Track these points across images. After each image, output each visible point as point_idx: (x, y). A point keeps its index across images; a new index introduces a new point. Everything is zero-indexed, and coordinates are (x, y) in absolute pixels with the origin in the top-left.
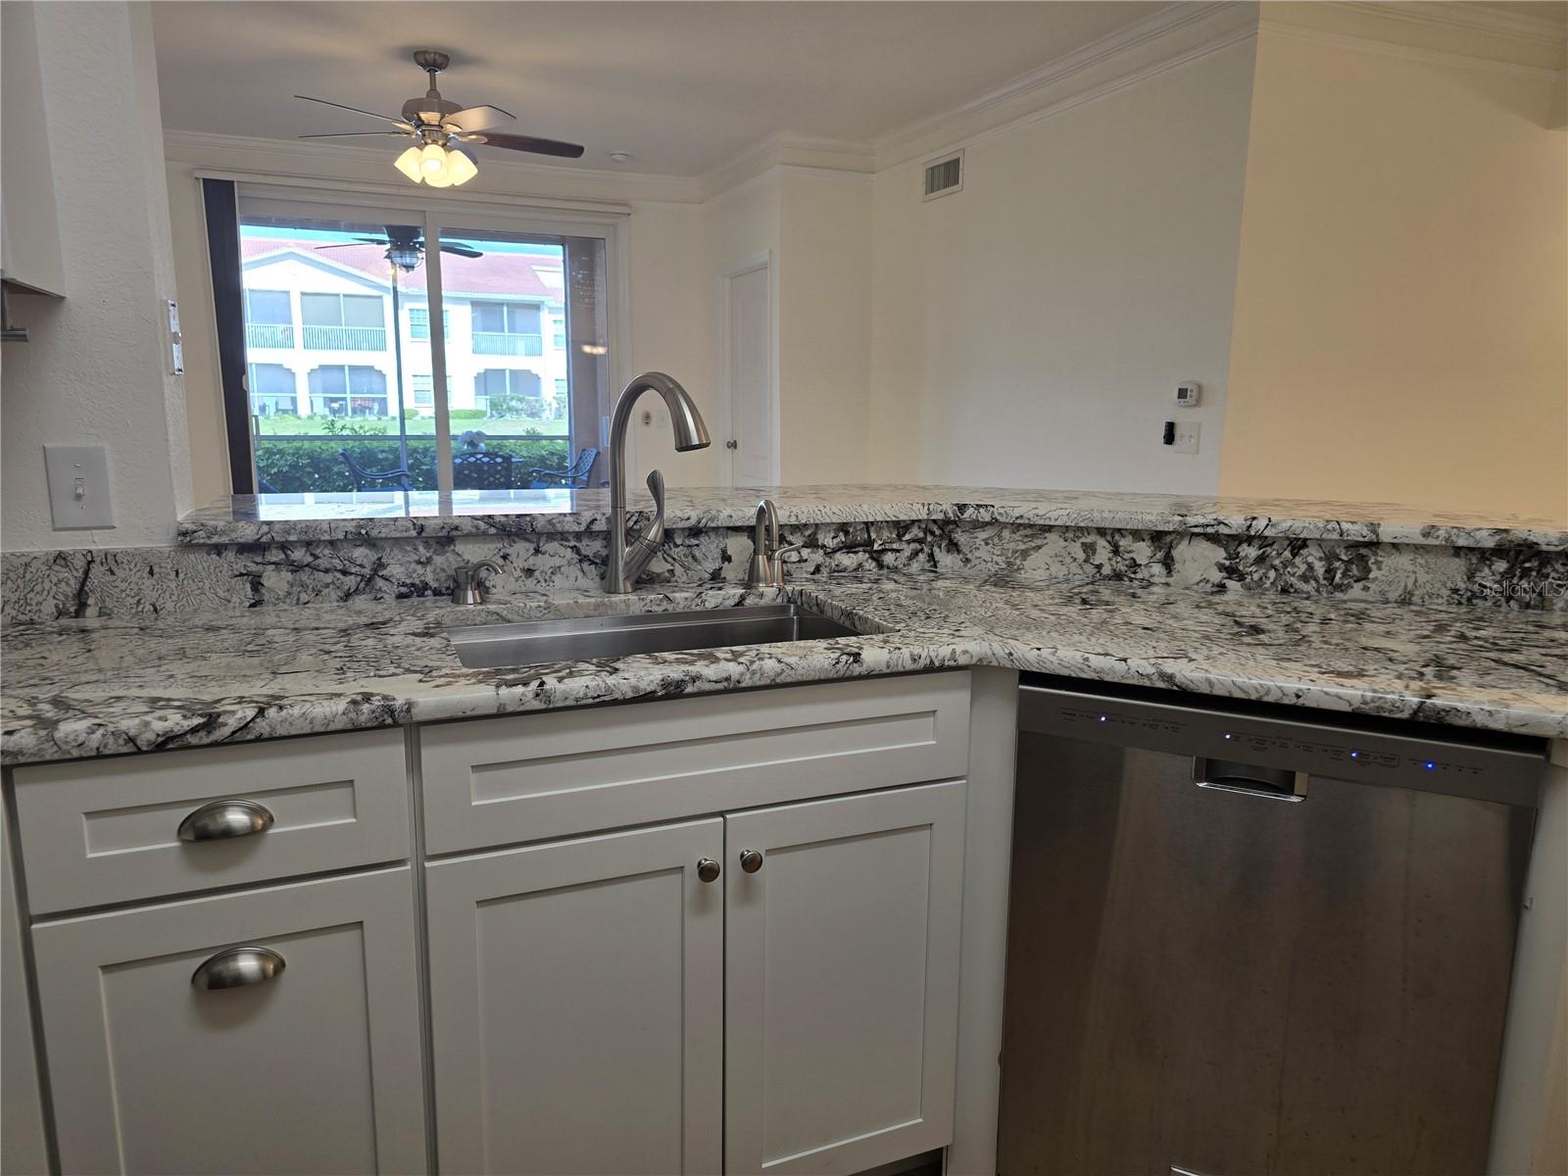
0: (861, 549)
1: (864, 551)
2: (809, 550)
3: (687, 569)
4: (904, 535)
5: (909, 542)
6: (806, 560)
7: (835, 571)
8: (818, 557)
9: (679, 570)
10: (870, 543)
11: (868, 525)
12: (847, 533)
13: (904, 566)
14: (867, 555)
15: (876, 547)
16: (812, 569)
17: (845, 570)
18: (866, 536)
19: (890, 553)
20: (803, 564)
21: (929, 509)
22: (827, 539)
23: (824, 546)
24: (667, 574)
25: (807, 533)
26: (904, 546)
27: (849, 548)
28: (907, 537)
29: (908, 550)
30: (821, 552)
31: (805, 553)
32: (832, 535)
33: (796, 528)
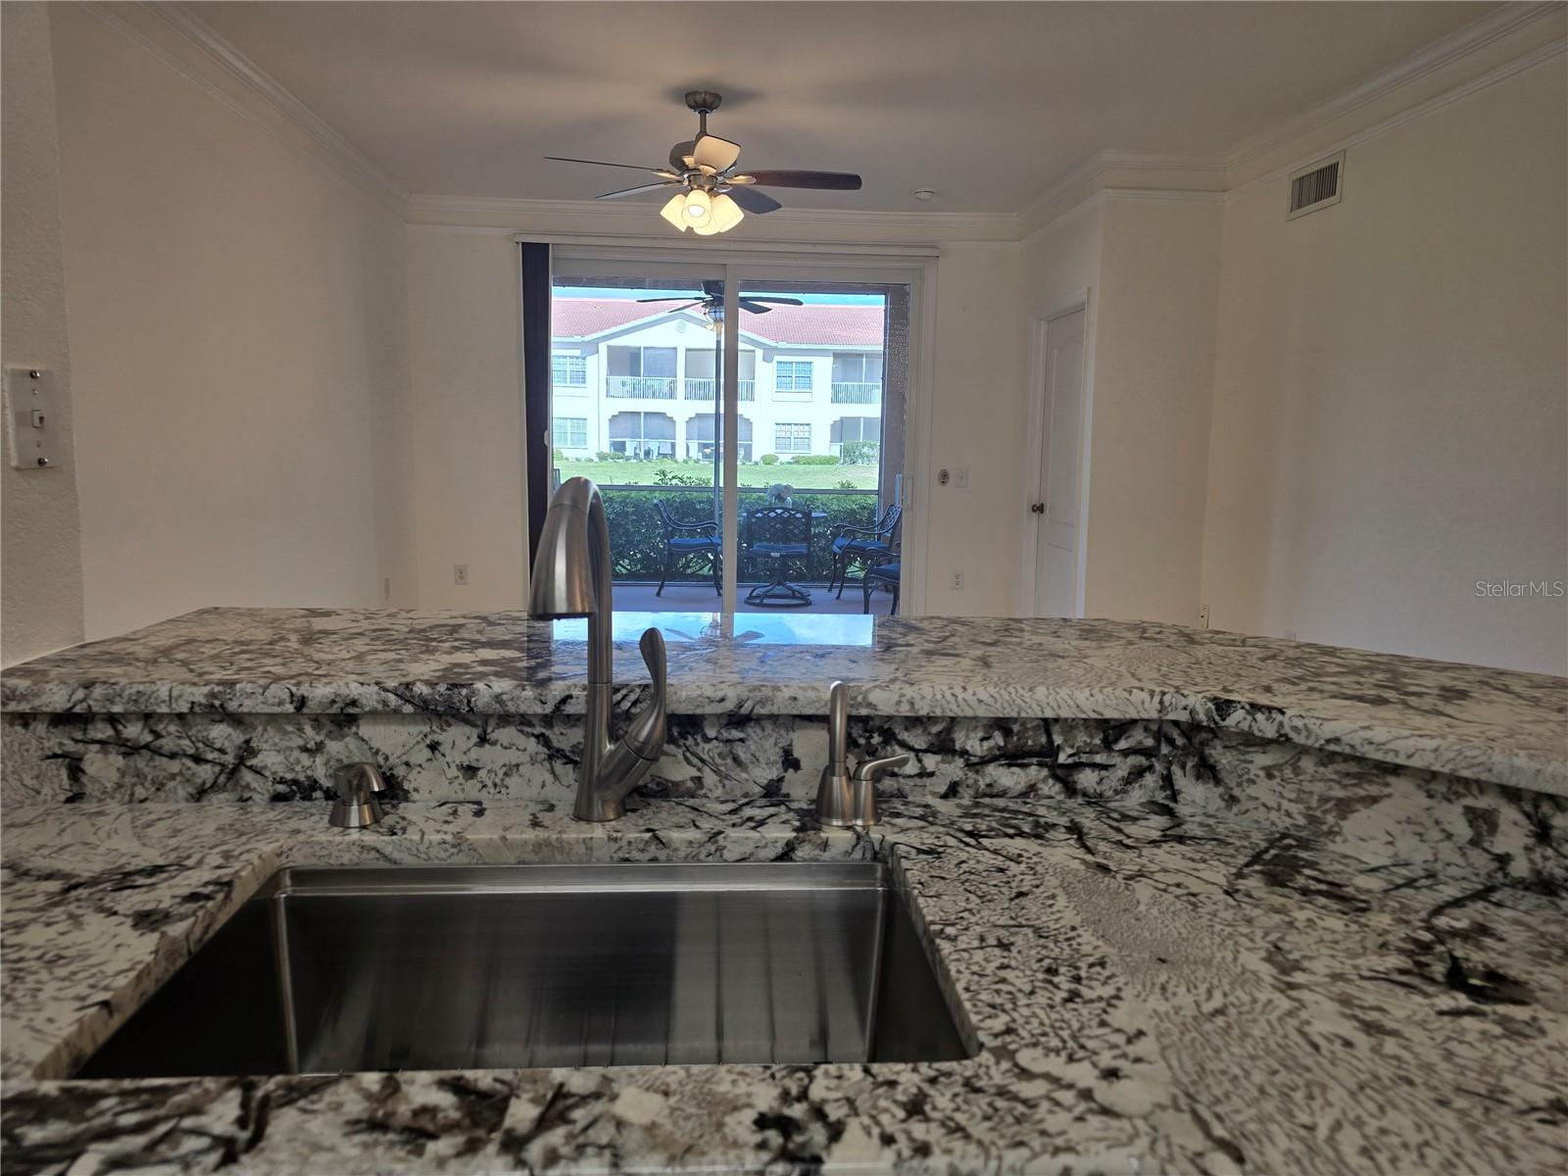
0: (1035, 760)
1: (1040, 765)
2: (938, 758)
3: (723, 777)
4: (1116, 741)
5: (1125, 753)
6: (932, 774)
7: (985, 795)
8: (955, 769)
9: (710, 778)
10: (1052, 751)
11: (1047, 724)
12: (1007, 733)
13: (1116, 792)
14: (1045, 772)
15: (1062, 758)
16: (943, 789)
17: (1002, 794)
18: (1044, 740)
19: (1088, 771)
20: (927, 781)
21: (1161, 702)
22: (972, 743)
23: (964, 753)
24: (690, 784)
25: (935, 729)
26: (1117, 759)
27: (1013, 757)
28: (1123, 744)
29: (1123, 767)
30: (960, 762)
31: (931, 761)
32: (981, 734)
33: (915, 722)
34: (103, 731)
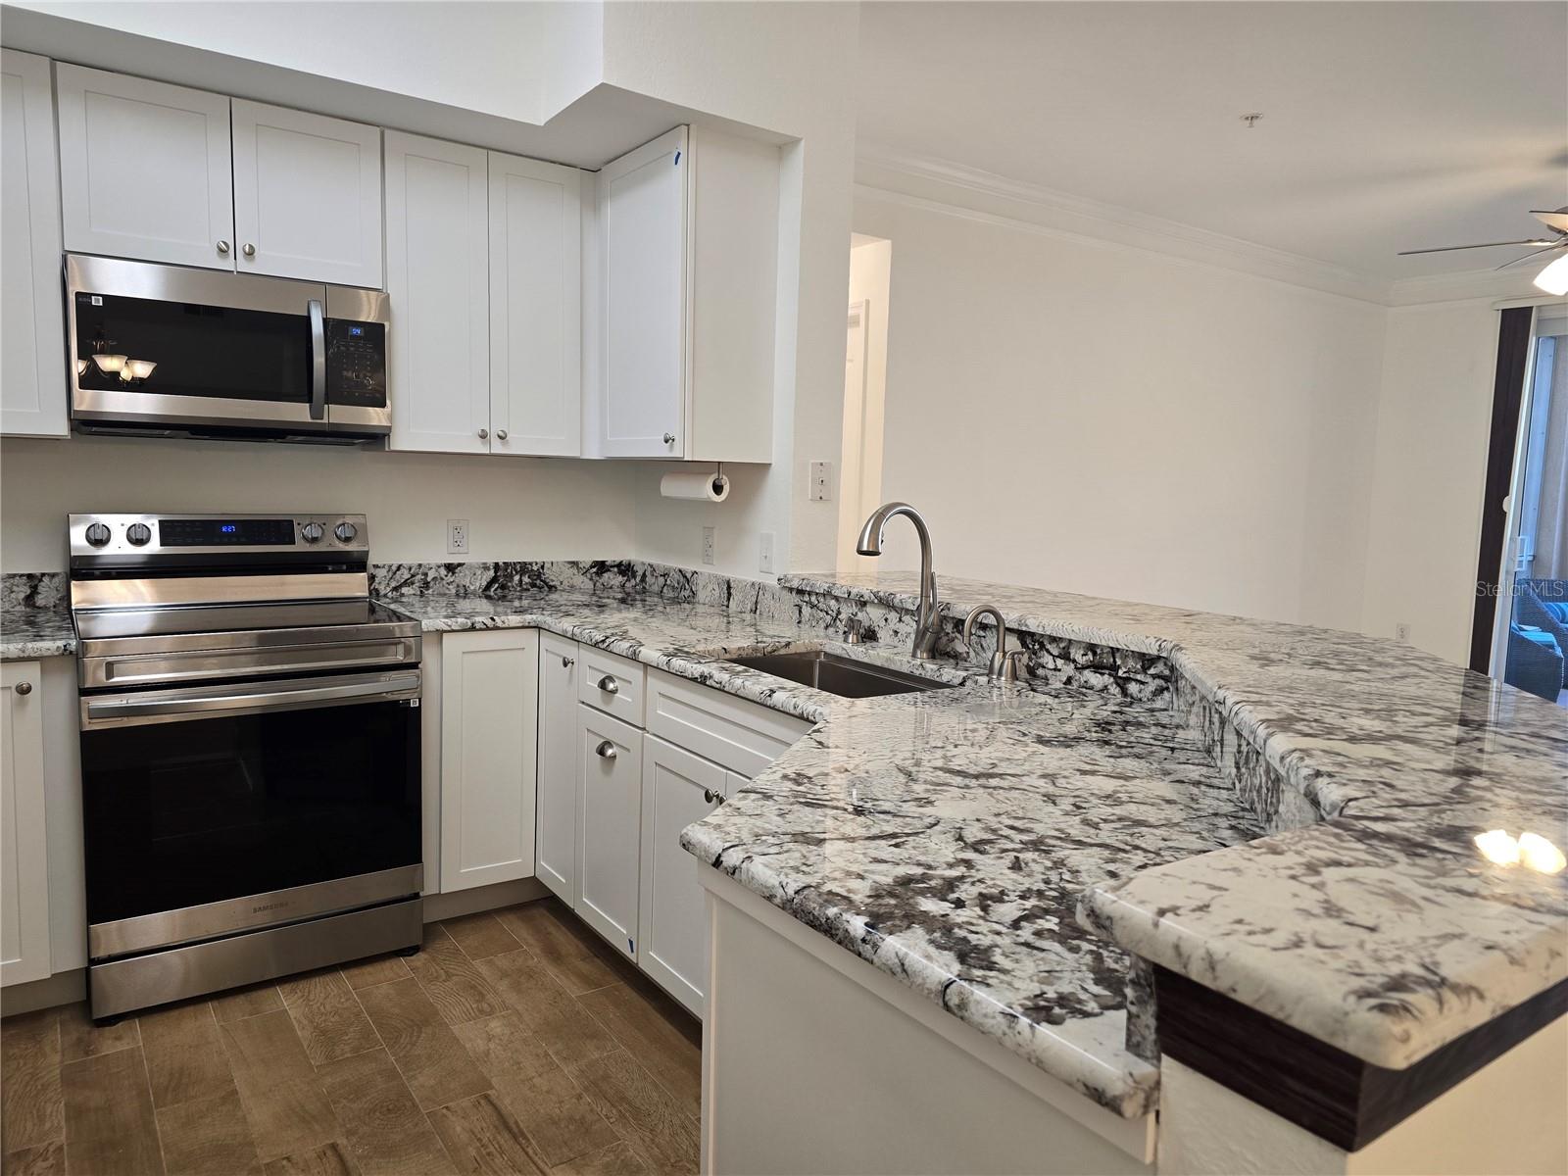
0: (1107, 672)
1: (1110, 675)
2: (1063, 661)
3: (977, 654)
4: (1149, 668)
5: (1154, 677)
6: (1060, 670)
7: (1083, 687)
8: (1069, 670)
9: (972, 654)
10: (1114, 668)
11: (1114, 651)
12: (1095, 654)
13: (1149, 700)
14: (1112, 680)
15: (1120, 673)
16: (1065, 679)
17: (1091, 688)
18: (1112, 660)
19: (1133, 683)
20: (1058, 673)
21: (1160, 645)
22: (1077, 654)
23: (1074, 661)
24: (965, 655)
25: (1062, 645)
26: (1149, 680)
27: (1097, 668)
28: (1152, 671)
29: (1153, 685)
30: (1072, 666)
31: (1060, 662)
32: (1082, 652)
33: (1054, 640)
34: (806, 598)
